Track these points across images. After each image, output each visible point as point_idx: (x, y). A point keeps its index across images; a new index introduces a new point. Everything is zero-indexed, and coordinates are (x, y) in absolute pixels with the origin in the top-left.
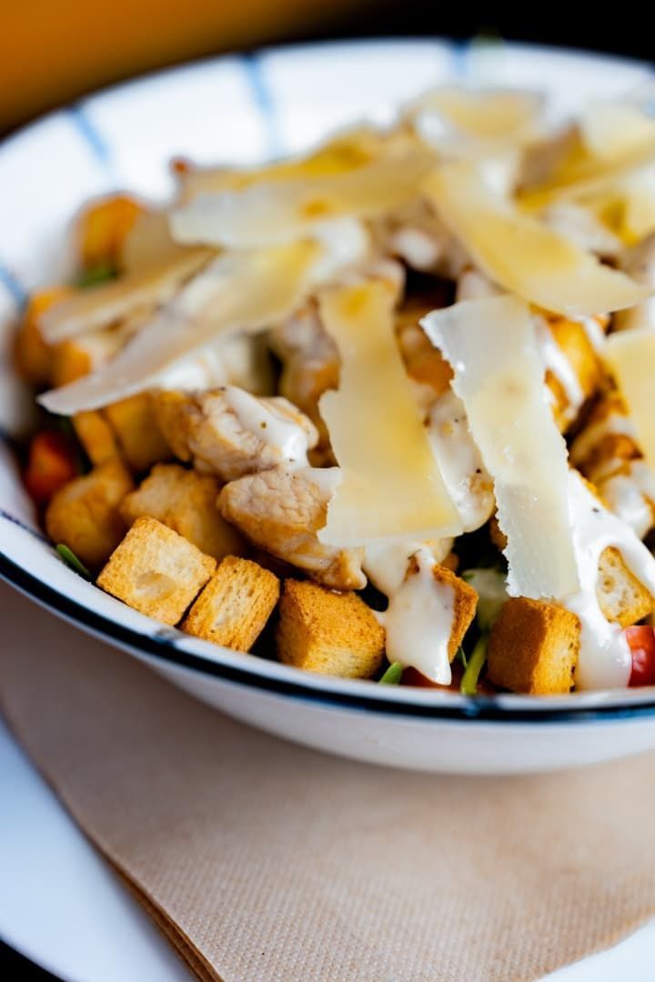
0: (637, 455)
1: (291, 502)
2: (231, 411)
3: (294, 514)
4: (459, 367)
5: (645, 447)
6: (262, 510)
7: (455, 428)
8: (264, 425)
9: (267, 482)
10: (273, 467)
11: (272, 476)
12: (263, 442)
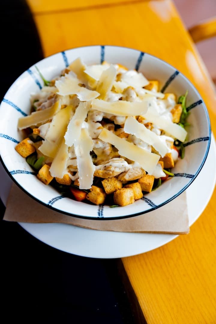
0: (151, 124)
1: (137, 172)
2: (115, 167)
3: (139, 173)
4: (135, 134)
5: (152, 122)
6: (133, 176)
7: (141, 143)
8: (123, 165)
9: (130, 172)
10: (129, 170)
11: (130, 171)
12: (125, 168)
